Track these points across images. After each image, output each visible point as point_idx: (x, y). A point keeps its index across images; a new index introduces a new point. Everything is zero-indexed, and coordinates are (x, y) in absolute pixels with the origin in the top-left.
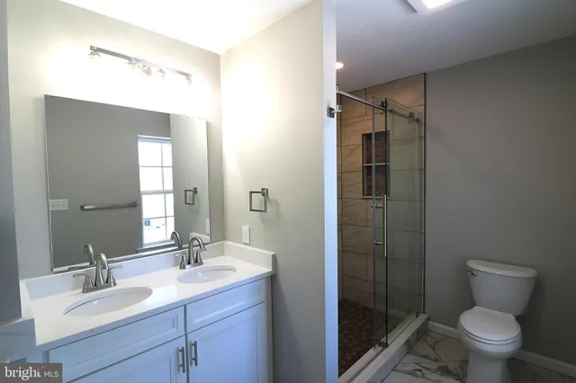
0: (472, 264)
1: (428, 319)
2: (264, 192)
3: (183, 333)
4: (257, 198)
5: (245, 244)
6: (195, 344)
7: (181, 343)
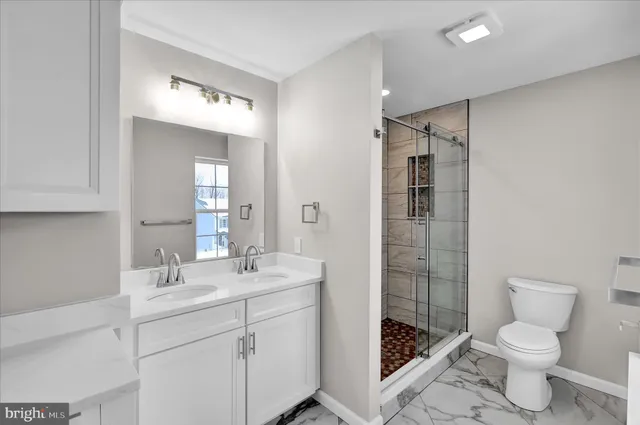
0: (513, 282)
1: (471, 337)
2: (316, 206)
3: (243, 325)
4: (309, 211)
5: (297, 254)
6: (254, 335)
7: (241, 333)
